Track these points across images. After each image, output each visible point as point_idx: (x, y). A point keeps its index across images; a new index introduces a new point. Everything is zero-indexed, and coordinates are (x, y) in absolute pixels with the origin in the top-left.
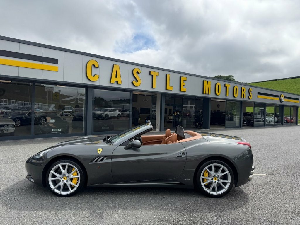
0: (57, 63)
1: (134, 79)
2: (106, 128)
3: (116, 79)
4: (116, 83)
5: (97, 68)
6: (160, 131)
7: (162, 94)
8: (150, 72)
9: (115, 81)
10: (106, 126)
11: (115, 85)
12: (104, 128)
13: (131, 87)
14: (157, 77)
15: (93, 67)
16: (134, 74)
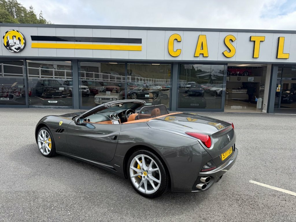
0: (141, 43)
1: (226, 49)
2: (195, 105)
3: (202, 52)
4: (201, 56)
5: (180, 41)
6: (267, 112)
7: (273, 65)
8: (251, 37)
9: (200, 54)
10: (195, 103)
11: (201, 59)
12: (193, 105)
13: (222, 59)
14: (261, 43)
15: (176, 41)
16: (226, 43)
